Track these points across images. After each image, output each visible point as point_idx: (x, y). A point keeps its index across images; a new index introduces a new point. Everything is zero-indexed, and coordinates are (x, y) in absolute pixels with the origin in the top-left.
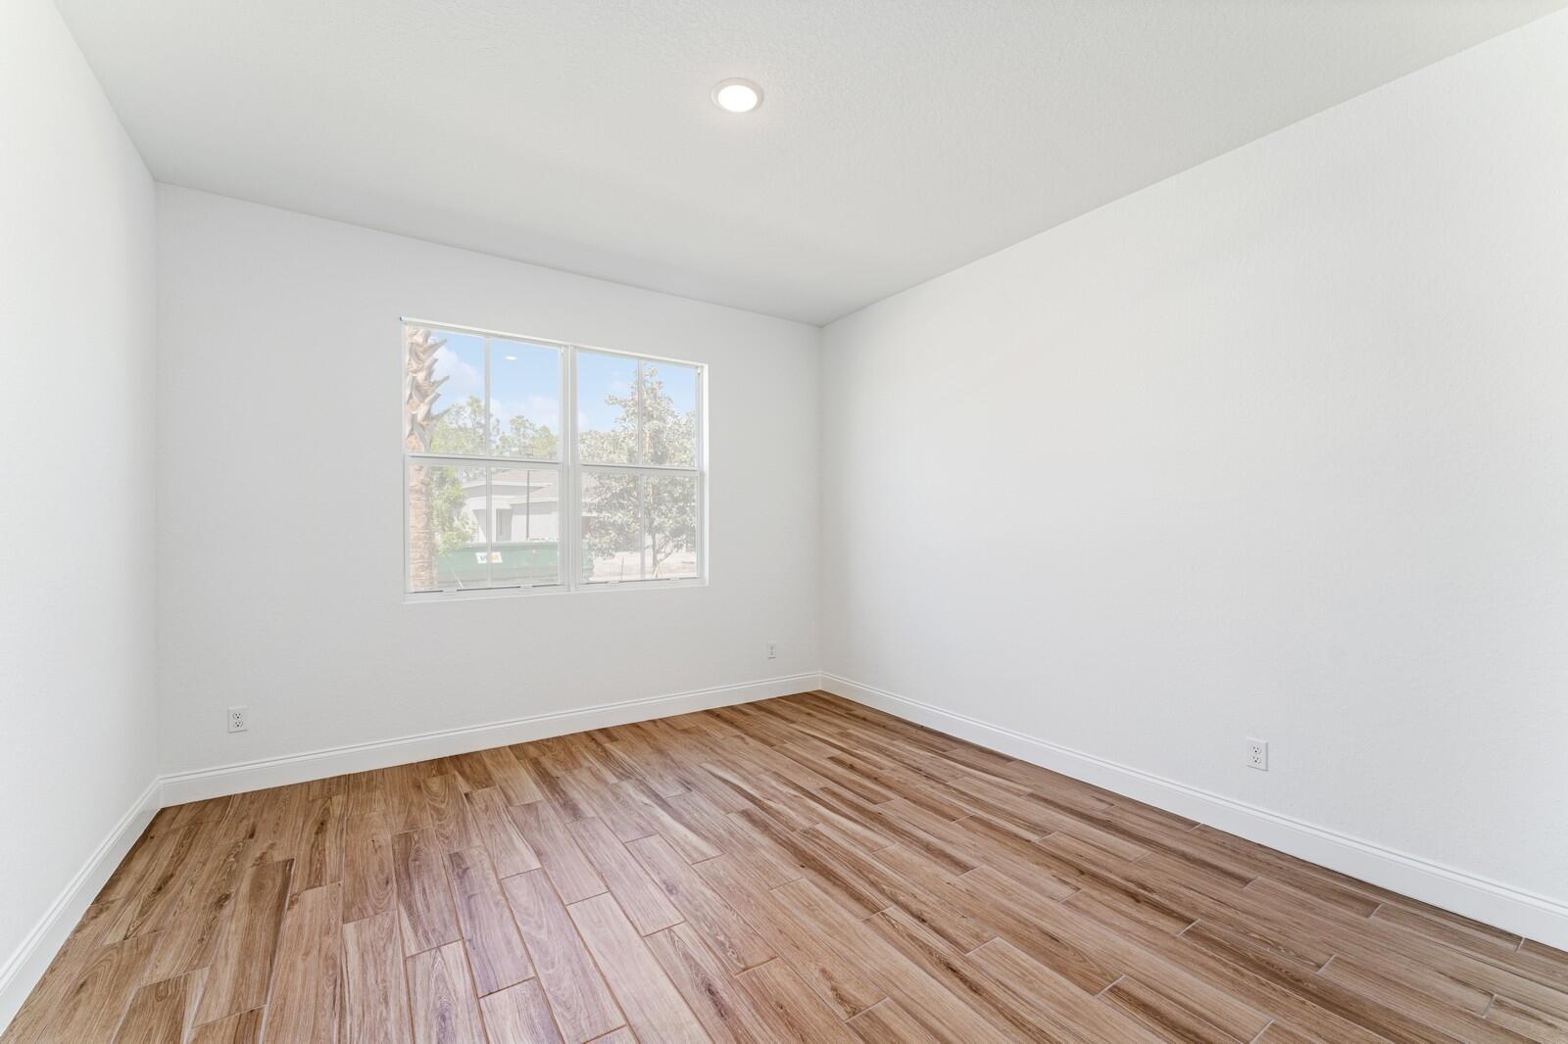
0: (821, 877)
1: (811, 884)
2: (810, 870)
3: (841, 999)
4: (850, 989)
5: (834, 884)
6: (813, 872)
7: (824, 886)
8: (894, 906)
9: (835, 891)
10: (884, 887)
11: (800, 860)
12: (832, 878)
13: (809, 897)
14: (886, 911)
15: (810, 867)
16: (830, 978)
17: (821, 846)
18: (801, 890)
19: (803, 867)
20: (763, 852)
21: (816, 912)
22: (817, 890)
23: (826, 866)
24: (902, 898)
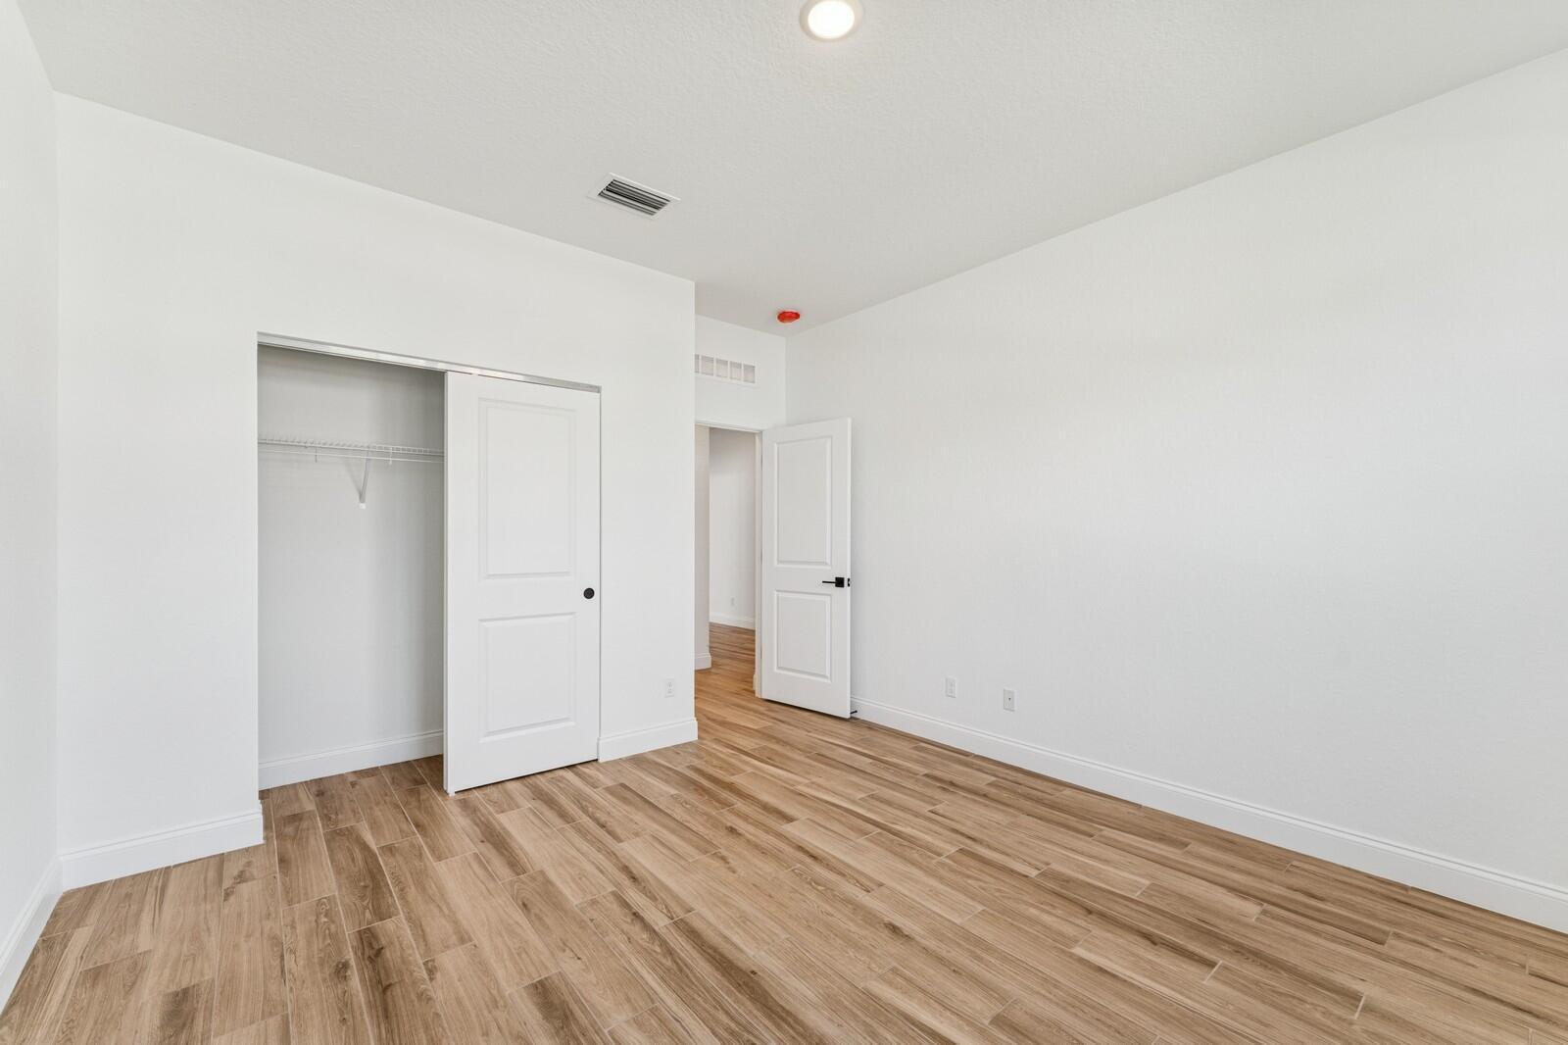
0: (731, 957)
1: (742, 946)
2: (744, 967)
3: (724, 859)
4: (716, 864)
5: (715, 950)
6: (740, 964)
7: (728, 946)
8: (656, 928)
9: (716, 940)
10: (658, 950)
11: (757, 983)
12: (718, 957)
13: (745, 930)
14: (667, 921)
15: (745, 973)
16: (729, 868)
17: (727, 1013)
18: (754, 938)
19: (753, 972)
20: (809, 993)
21: (738, 915)
22: (736, 939)
23: (723, 975)
24: (645, 936)
